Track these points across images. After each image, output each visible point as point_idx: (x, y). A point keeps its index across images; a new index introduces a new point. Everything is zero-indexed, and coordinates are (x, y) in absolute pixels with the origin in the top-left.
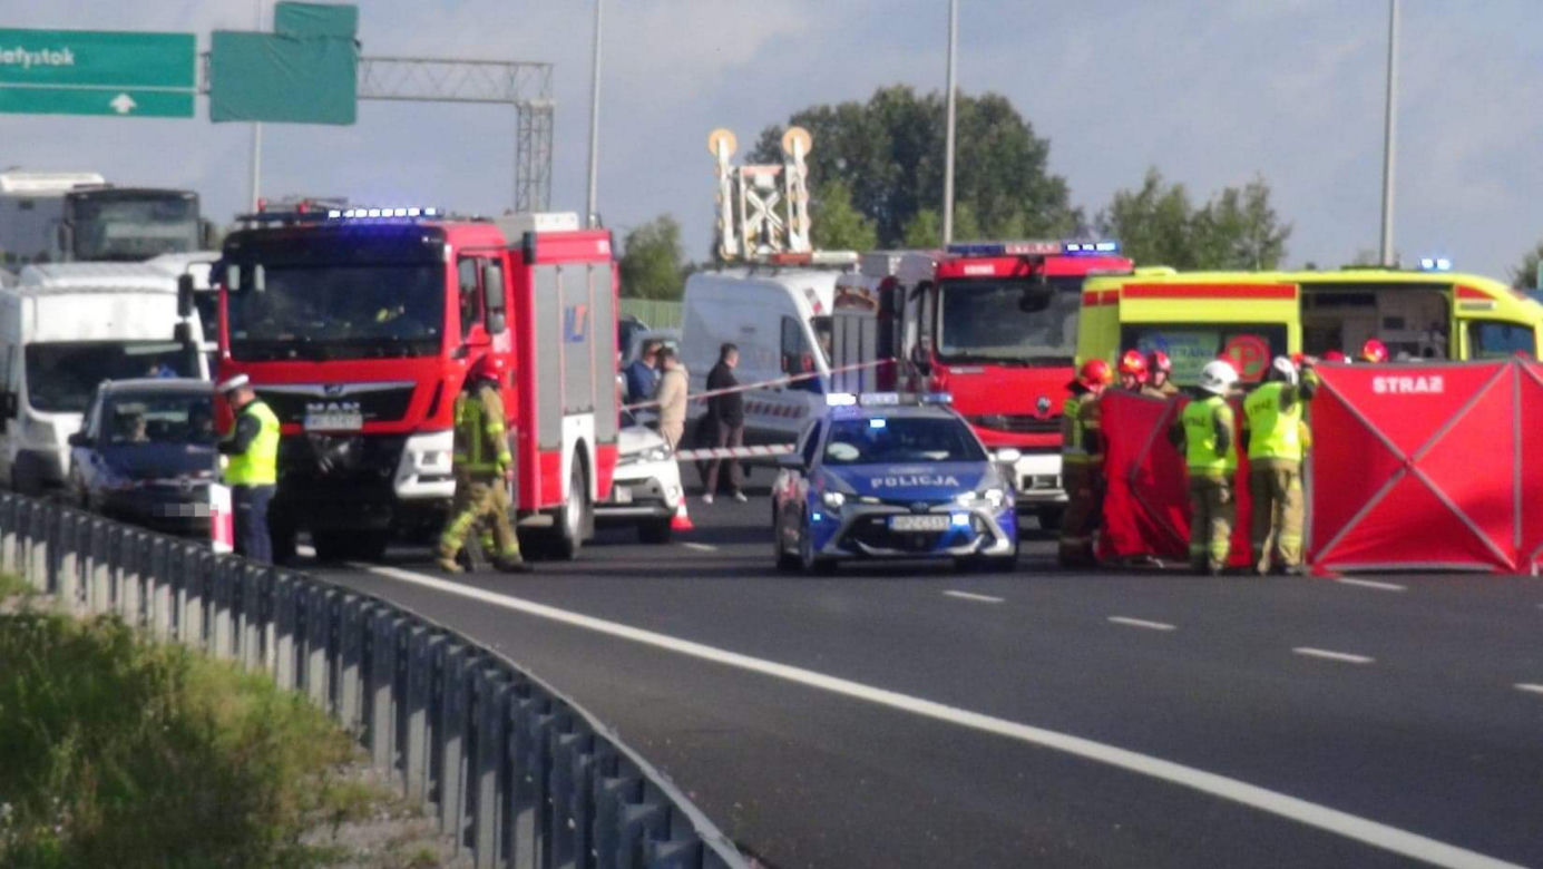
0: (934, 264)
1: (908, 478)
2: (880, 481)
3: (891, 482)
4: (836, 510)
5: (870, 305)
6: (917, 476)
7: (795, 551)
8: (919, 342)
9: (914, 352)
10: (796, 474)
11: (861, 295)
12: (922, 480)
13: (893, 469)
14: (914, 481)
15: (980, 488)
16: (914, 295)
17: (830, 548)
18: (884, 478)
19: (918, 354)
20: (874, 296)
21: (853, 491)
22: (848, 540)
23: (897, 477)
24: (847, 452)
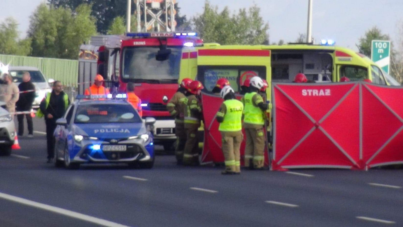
0: (121, 41)
1: (109, 129)
2: (98, 131)
3: (102, 131)
4: (80, 142)
5: (95, 57)
6: (113, 129)
7: (62, 159)
8: (115, 73)
9: (112, 76)
10: (63, 127)
11: (91, 53)
12: (115, 130)
13: (103, 126)
14: (112, 131)
15: (139, 134)
16: (112, 54)
17: (77, 158)
18: (99, 129)
19: (114, 78)
20: (96, 54)
21: (87, 135)
22: (84, 155)
23: (105, 129)
24: (84, 118)
